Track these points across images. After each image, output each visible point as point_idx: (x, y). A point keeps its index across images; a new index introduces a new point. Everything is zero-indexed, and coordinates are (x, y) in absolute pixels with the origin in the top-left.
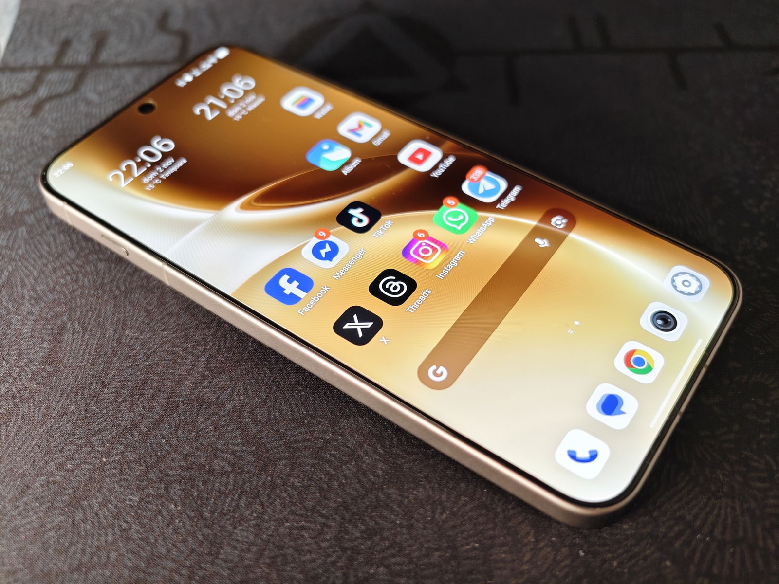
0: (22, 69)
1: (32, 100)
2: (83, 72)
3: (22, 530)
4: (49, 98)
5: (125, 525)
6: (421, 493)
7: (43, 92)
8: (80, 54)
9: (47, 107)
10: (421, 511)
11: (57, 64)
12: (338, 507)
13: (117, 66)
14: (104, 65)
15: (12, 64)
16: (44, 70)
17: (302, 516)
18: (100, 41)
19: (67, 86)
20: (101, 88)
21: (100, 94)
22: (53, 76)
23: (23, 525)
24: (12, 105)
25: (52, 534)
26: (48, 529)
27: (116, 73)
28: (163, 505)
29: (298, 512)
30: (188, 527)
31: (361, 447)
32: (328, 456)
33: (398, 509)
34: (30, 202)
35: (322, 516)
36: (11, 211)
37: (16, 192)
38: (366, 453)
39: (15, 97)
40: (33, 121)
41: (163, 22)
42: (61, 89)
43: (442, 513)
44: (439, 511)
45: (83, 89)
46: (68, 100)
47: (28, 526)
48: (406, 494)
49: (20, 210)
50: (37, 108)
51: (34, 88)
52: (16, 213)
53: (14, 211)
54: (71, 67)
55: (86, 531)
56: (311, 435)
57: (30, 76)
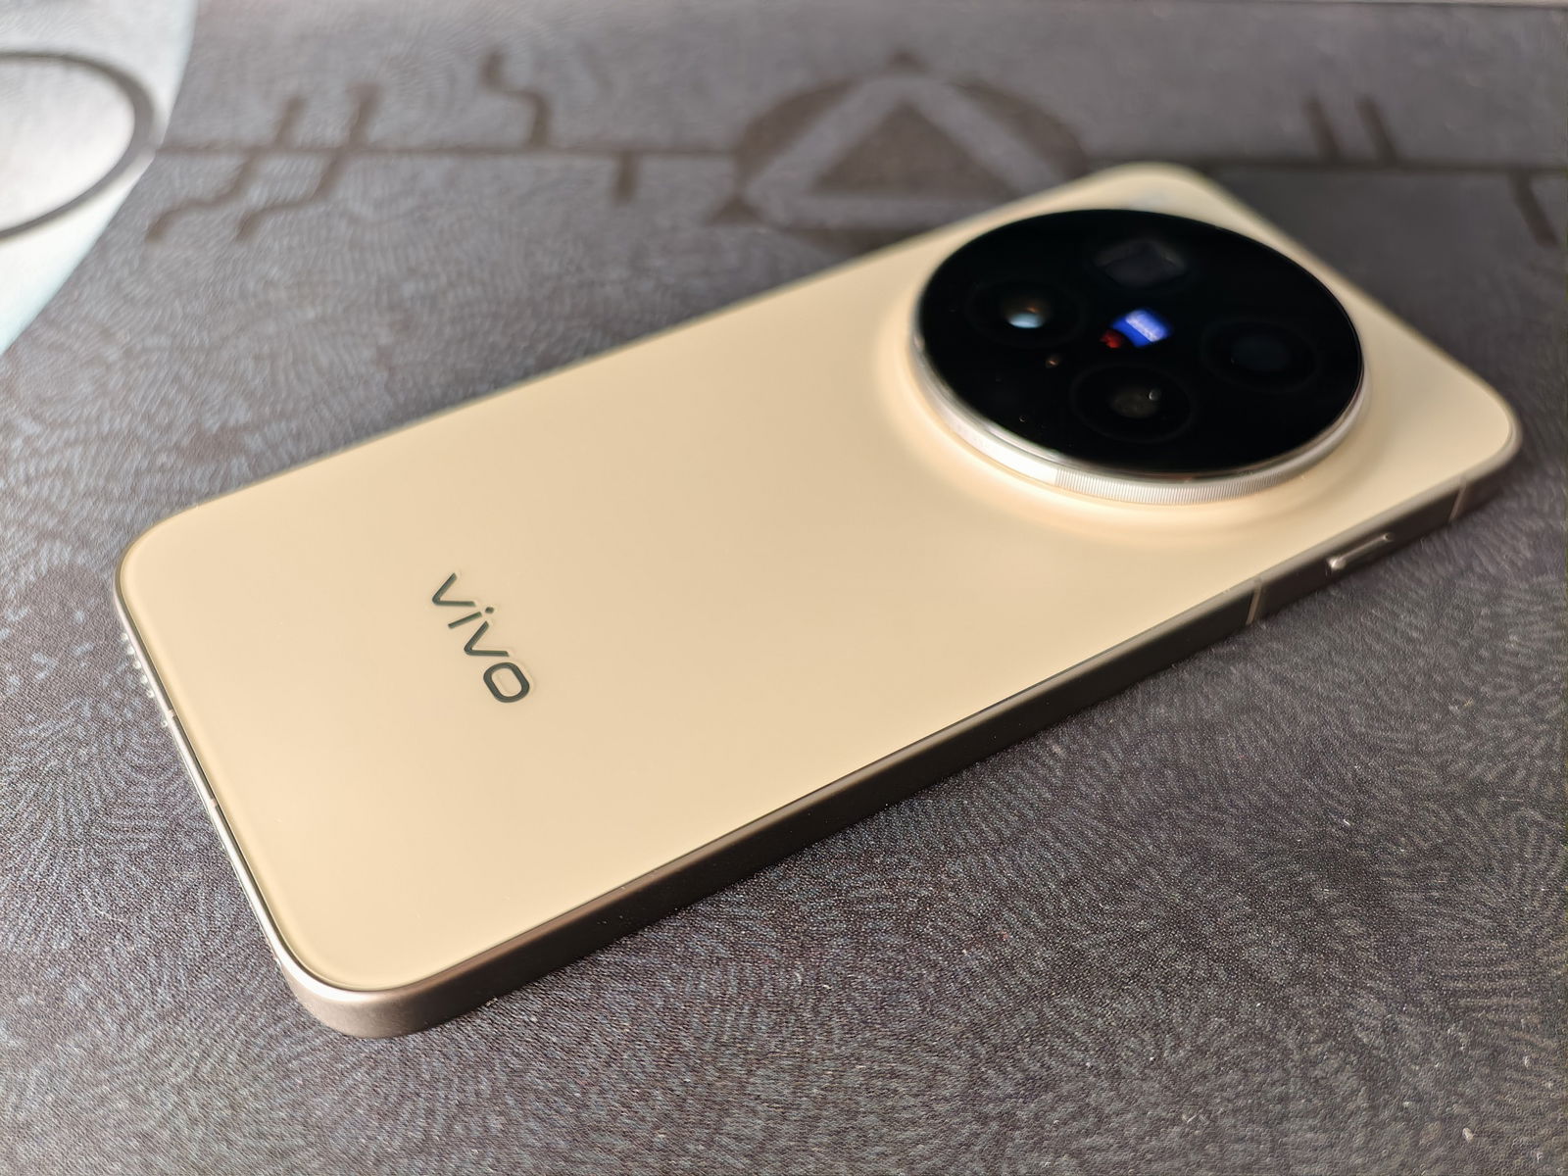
0: (210, 149)
1: (236, 209)
2: (336, 161)
3: (294, 1065)
4: (273, 208)
5: (515, 1063)
7: (256, 195)
9: (269, 224)
10: (1133, 1043)
11: (282, 140)
13: (404, 151)
14: (377, 150)
16: (253, 154)
17: (887, 1050)
18: (366, 102)
19: (306, 186)
22: (275, 166)
23: (298, 1056)
24: (195, 219)
25: (359, 1076)
26: (348, 1066)
27: (405, 165)
28: (593, 1022)
29: (880, 1043)
30: (650, 1069)
31: (997, 914)
33: (1084, 1039)
34: (250, 406)
36: (212, 424)
37: (219, 389)
38: (1010, 927)
39: (196, 204)
40: (240, 251)
41: (492, 70)
42: (296, 189)
44: (1169, 1042)
45: (340, 192)
47: (307, 1059)
49: (232, 423)
50: (247, 226)
51: (237, 186)
52: (222, 428)
53: (218, 425)
54: (311, 149)
55: (433, 1073)
57: (225, 165)
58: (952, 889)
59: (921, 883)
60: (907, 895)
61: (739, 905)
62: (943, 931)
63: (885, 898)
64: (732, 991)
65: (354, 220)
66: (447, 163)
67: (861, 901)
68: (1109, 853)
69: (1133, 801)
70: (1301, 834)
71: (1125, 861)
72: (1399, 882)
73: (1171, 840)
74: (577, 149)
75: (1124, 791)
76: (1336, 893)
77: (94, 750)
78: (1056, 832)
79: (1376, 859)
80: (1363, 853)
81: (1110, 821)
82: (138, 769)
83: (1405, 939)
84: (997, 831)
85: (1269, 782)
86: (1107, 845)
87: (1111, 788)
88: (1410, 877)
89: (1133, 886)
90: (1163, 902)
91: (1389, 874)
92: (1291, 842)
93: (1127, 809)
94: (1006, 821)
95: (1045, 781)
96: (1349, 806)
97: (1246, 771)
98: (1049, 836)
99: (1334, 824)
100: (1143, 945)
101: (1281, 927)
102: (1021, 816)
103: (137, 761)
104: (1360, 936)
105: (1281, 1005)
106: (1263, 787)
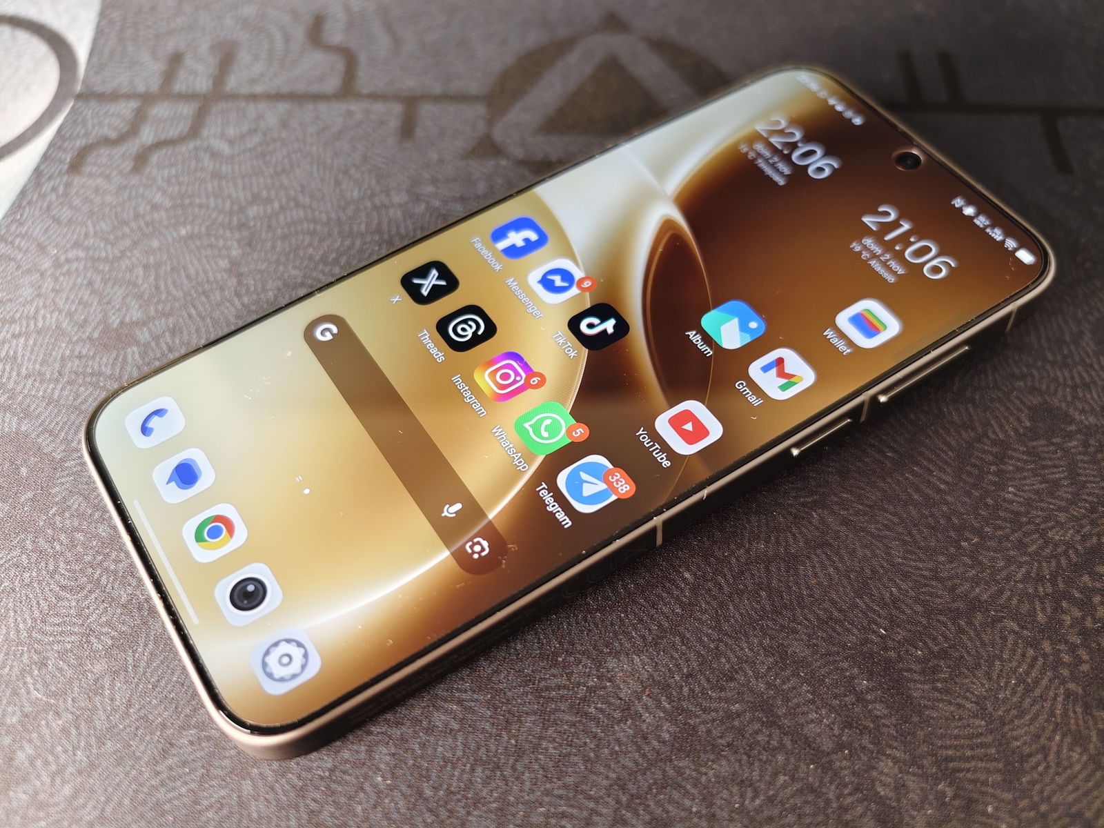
0: (114, 97)
1: (133, 147)
2: (205, 103)
3: (167, 807)
4: (158, 145)
5: (313, 805)
6: (724, 768)
7: (147, 135)
8: (197, 76)
9: (154, 158)
10: (725, 794)
11: (165, 93)
12: (611, 786)
13: (253, 97)
14: (234, 97)
15: (99, 89)
16: (147, 99)
17: (560, 797)
18: (226, 58)
19: (182, 127)
20: (231, 132)
21: (231, 143)
22: (161, 110)
23: (170, 801)
24: (104, 151)
25: (210, 814)
26: (204, 808)
27: (252, 110)
28: (366, 777)
29: (555, 792)
30: (403, 811)
31: (639, 699)
32: (592, 710)
33: (693, 791)
34: (140, 307)
35: (590, 798)
36: (115, 321)
37: (120, 292)
38: (647, 708)
39: (107, 142)
40: (134, 180)
41: (316, 31)
42: (173, 133)
43: (753, 799)
44: (750, 794)
45: (205, 132)
46: (185, 149)
47: (176, 802)
48: (704, 770)
49: (127, 319)
50: (141, 160)
51: (133, 130)
52: (122, 323)
53: (118, 321)
54: (186, 97)
55: (258, 812)
56: (569, 680)
57: (126, 109)
58: (610, 680)
59: (589, 676)
60: (579, 684)
61: (466, 691)
62: (601, 710)
63: (565, 687)
64: (459, 753)
65: (215, 155)
66: (283, 107)
67: (548, 689)
68: (718, 654)
69: (737, 615)
70: (851, 639)
71: (728, 661)
72: (916, 677)
73: (761, 644)
74: (374, 97)
75: (731, 608)
76: (871, 684)
77: (34, 574)
78: (683, 637)
79: (900, 659)
80: (892, 654)
81: (720, 630)
82: (63, 588)
83: (916, 719)
84: (643, 637)
85: (832, 601)
86: (717, 648)
87: (722, 605)
88: (923, 672)
89: (732, 679)
90: (752, 691)
91: (910, 670)
92: (844, 646)
93: (732, 620)
94: (649, 630)
95: (677, 599)
96: (885, 618)
97: (817, 593)
98: (678, 640)
99: (874, 632)
100: (736, 723)
101: (832, 709)
102: (660, 626)
103: (63, 582)
104: (885, 716)
105: (827, 768)
106: (827, 605)
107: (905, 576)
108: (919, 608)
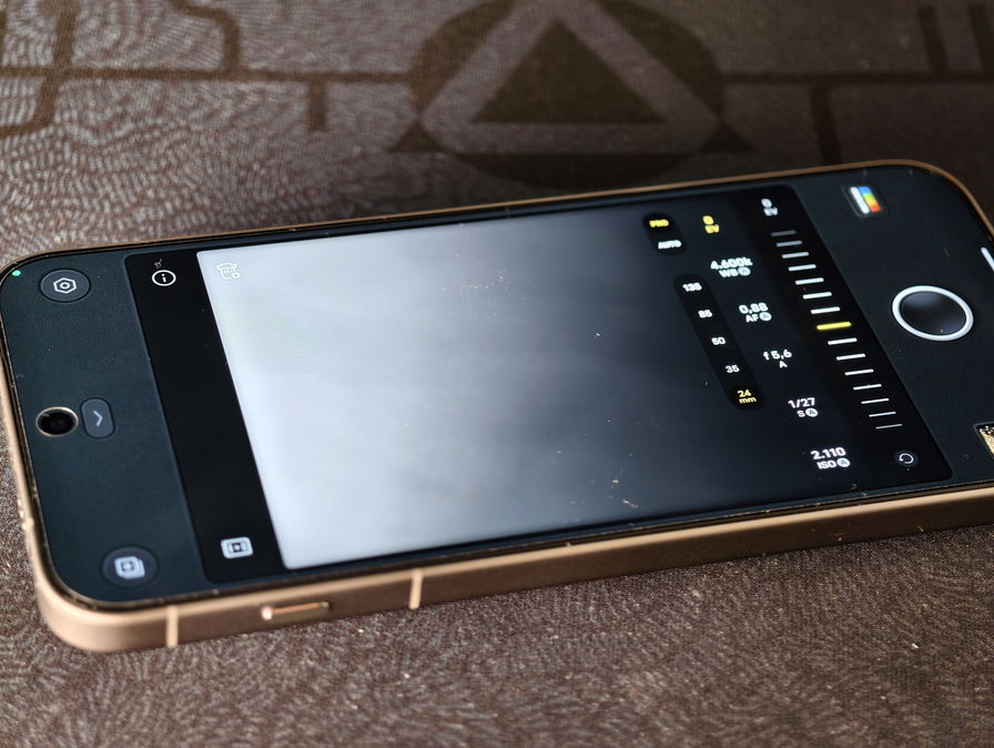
2: (48, 83)
8: (29, 44)
19: (25, 111)
20: (92, 118)
21: (96, 131)
27: (115, 91)
31: (656, 713)
38: (665, 723)
45: (57, 117)
46: (35, 138)
56: (579, 696)
58: (623, 696)
59: (600, 692)
60: (590, 700)
62: (617, 725)
63: (576, 704)
65: (76, 145)
66: (154, 86)
67: (558, 706)
70: (880, 655)
72: (954, 690)
79: (936, 673)
80: (926, 668)
84: (654, 654)
85: (856, 616)
88: (962, 685)
90: (776, 704)
91: (945, 684)
92: (873, 661)
93: (749, 637)
96: (918, 634)
97: (840, 609)
99: (906, 647)
100: (762, 735)
106: (851, 621)
107: (938, 592)
108: (954, 623)
